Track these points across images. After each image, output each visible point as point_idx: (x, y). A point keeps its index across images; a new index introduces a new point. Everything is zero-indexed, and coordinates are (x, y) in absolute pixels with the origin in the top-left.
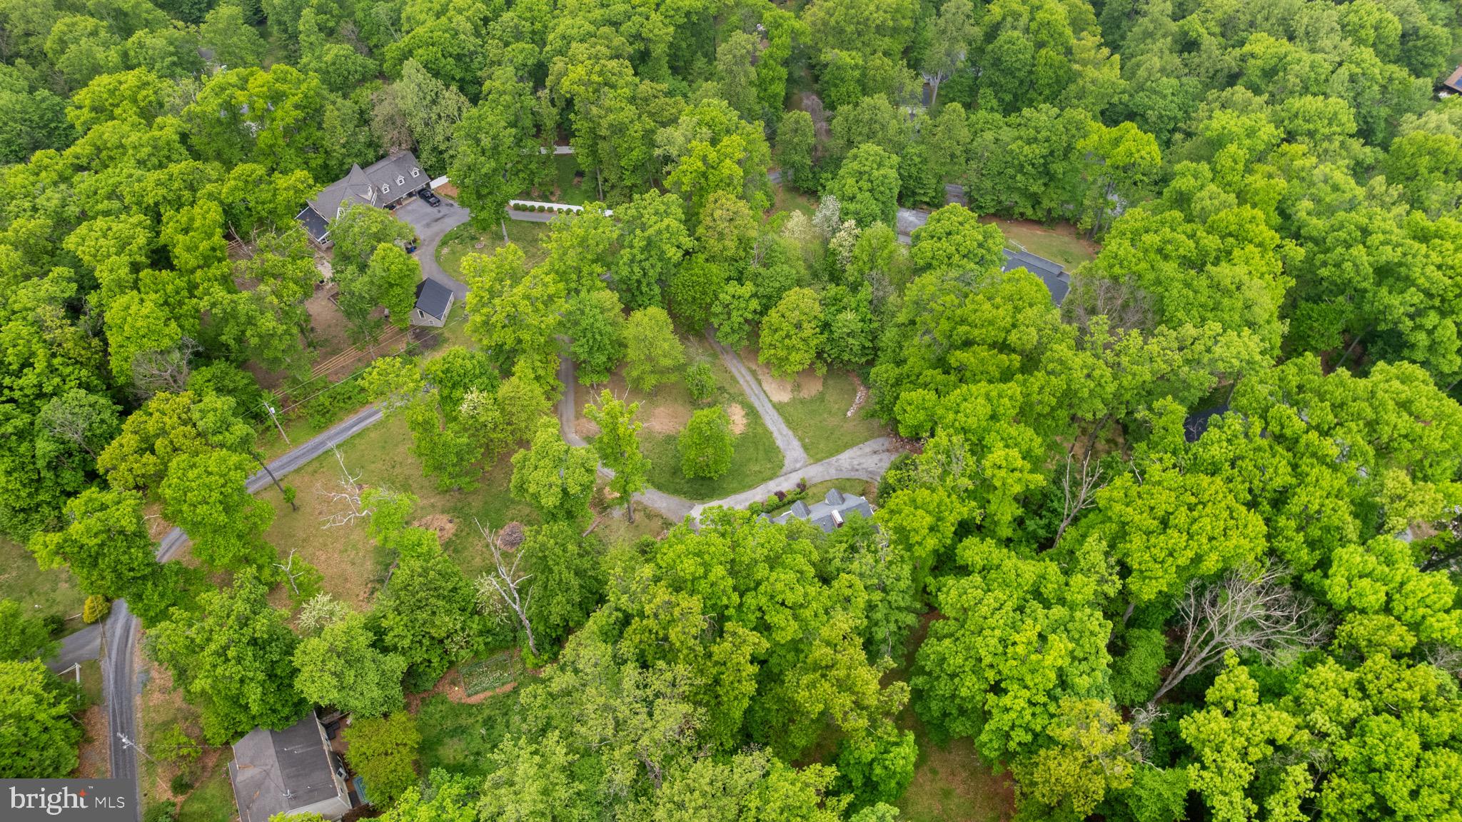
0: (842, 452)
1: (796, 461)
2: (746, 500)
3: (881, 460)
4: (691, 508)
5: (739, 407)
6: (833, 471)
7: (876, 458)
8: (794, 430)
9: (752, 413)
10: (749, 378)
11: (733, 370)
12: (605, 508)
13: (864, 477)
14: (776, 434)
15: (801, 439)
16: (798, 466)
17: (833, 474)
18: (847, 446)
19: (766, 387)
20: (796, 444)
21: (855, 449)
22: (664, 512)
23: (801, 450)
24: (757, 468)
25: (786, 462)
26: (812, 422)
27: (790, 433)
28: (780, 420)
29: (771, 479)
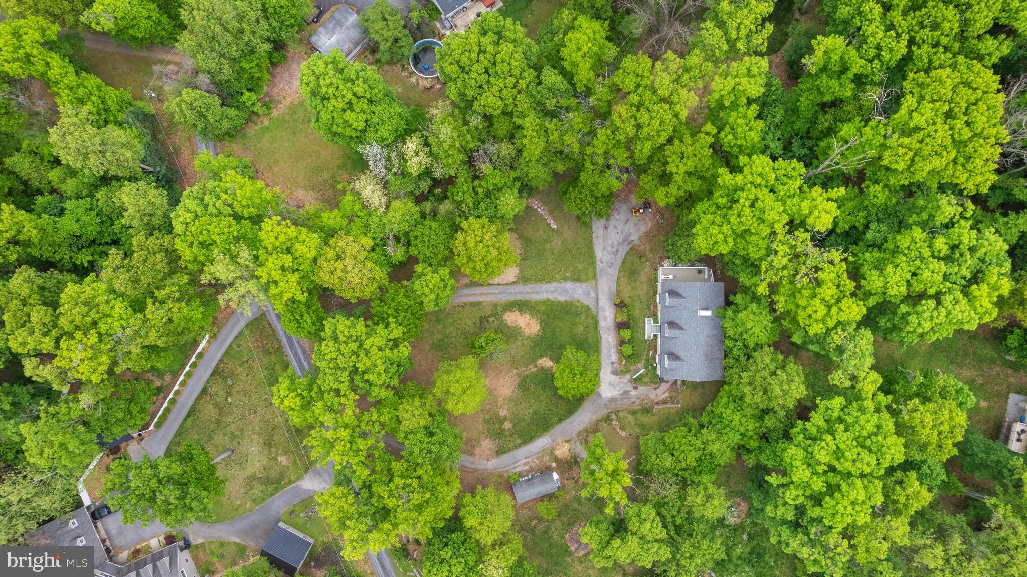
0: (594, 254)
1: (587, 294)
2: (609, 349)
3: (615, 227)
4: (599, 395)
5: (509, 314)
6: (610, 271)
7: (611, 229)
8: (551, 280)
9: (521, 306)
10: (478, 290)
11: (464, 300)
12: (576, 462)
13: (625, 249)
14: (552, 297)
15: (565, 279)
16: (593, 295)
17: (614, 272)
18: (590, 246)
19: (495, 281)
20: (568, 285)
21: (595, 241)
22: (595, 417)
23: (577, 284)
24: (581, 328)
25: (585, 302)
26: (550, 261)
27: (555, 284)
28: (537, 286)
29: (597, 322)
